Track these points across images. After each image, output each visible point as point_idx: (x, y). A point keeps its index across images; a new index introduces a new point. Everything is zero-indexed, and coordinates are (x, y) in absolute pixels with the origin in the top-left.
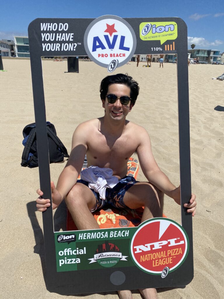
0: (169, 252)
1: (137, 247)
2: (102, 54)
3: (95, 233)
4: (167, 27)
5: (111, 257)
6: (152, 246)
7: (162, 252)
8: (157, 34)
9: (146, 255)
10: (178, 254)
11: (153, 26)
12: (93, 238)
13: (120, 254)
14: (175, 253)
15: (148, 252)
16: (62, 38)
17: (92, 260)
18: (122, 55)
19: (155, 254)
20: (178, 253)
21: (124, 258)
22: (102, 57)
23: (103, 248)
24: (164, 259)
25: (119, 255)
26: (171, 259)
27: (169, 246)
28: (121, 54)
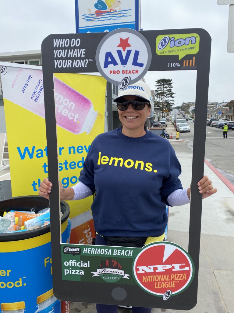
0: (173, 276)
1: (140, 268)
2: (114, 71)
3: (99, 249)
4: (187, 40)
5: (114, 273)
6: (155, 269)
7: (165, 276)
8: (175, 48)
9: (149, 277)
10: (182, 279)
11: (172, 39)
12: (97, 253)
13: (123, 272)
14: (179, 278)
15: (150, 274)
16: (74, 55)
17: (96, 274)
18: (135, 72)
19: (158, 276)
20: (182, 278)
21: (126, 276)
22: (114, 74)
23: (106, 265)
24: (167, 282)
25: (121, 272)
26: (174, 283)
27: (173, 270)
28: (134, 70)
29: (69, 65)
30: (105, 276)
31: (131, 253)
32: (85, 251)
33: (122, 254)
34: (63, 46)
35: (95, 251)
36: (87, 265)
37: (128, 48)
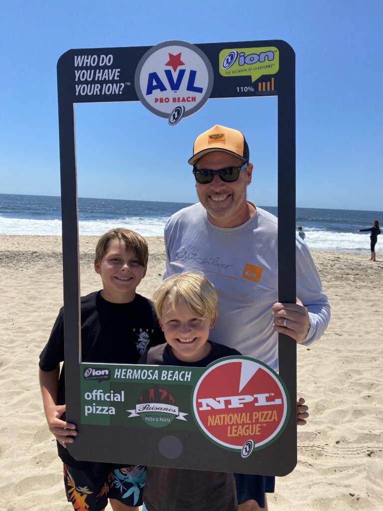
0: (256, 415)
1: (204, 401)
2: (161, 99)
3: (140, 371)
4: (262, 56)
5: (162, 411)
6: (228, 403)
7: (244, 414)
8: (246, 67)
9: (218, 416)
10: (270, 420)
11: (241, 55)
12: (136, 378)
13: (177, 408)
14: (265, 418)
15: (220, 412)
16: (104, 77)
17: (133, 413)
18: (190, 99)
19: (232, 415)
20: (270, 418)
21: (182, 416)
22: (160, 102)
23: (150, 396)
24: (248, 426)
25: (174, 409)
26: (259, 427)
27: (256, 404)
28: (189, 98)
29: (97, 91)
30: (148, 416)
31: (188, 376)
32: (117, 375)
33: (174, 377)
34: (88, 65)
35: (132, 375)
36: (120, 397)
37: (180, 68)
